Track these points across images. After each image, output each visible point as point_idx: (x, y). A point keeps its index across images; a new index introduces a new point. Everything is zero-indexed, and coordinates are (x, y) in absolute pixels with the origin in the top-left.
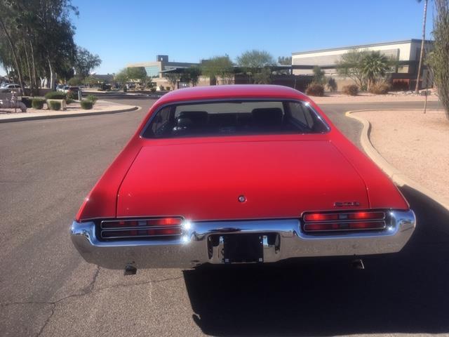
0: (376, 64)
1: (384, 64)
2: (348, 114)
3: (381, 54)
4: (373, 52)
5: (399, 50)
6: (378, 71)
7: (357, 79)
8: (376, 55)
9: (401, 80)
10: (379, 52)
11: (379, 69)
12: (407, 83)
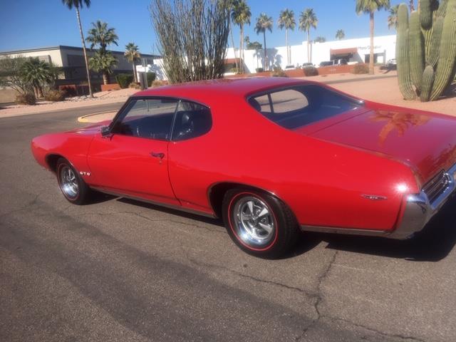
0: (39, 71)
1: (47, 71)
2: (80, 120)
3: (41, 60)
4: (31, 58)
5: (50, 57)
6: (42, 78)
7: (19, 88)
8: (35, 62)
9: (67, 86)
10: (37, 58)
11: (43, 76)
12: (73, 89)
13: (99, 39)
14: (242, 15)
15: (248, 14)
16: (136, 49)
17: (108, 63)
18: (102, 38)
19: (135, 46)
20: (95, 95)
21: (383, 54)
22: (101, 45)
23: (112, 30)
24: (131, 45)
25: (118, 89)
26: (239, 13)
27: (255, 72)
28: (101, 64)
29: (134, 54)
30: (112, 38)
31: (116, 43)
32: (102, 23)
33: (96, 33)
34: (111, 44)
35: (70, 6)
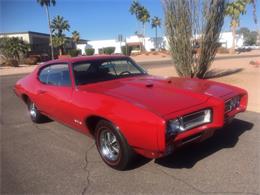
0: (18, 45)
9: (36, 56)
13: (58, 27)
15: (148, 16)
16: (78, 35)
17: (64, 42)
21: (226, 43)
22: (59, 30)
24: (76, 32)
26: (143, 15)
30: (66, 27)
31: (68, 30)
32: (60, 17)
33: (56, 23)
35: (42, 4)
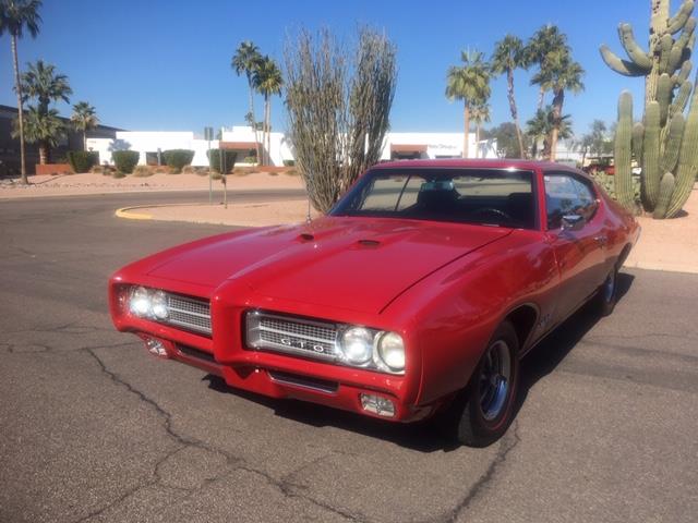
2: (119, 213)
14: (270, 81)
15: (278, 80)
16: (91, 113)
17: (53, 131)
18: (45, 88)
19: (90, 107)
20: (30, 179)
22: (40, 99)
23: (62, 77)
24: (84, 105)
25: (70, 174)
26: (265, 78)
27: (282, 165)
28: (40, 131)
29: (88, 119)
30: (61, 91)
31: (66, 99)
32: (45, 65)
33: (34, 80)
34: (60, 100)
